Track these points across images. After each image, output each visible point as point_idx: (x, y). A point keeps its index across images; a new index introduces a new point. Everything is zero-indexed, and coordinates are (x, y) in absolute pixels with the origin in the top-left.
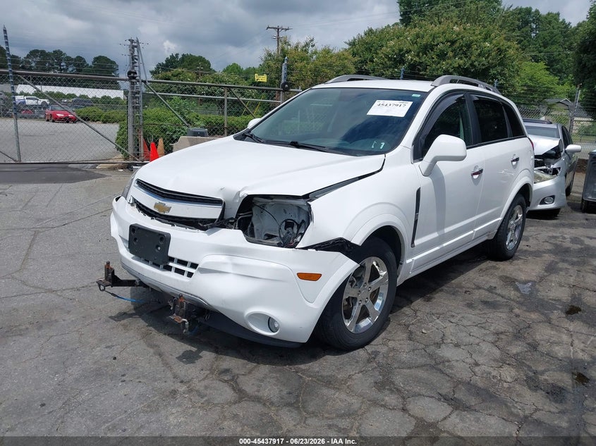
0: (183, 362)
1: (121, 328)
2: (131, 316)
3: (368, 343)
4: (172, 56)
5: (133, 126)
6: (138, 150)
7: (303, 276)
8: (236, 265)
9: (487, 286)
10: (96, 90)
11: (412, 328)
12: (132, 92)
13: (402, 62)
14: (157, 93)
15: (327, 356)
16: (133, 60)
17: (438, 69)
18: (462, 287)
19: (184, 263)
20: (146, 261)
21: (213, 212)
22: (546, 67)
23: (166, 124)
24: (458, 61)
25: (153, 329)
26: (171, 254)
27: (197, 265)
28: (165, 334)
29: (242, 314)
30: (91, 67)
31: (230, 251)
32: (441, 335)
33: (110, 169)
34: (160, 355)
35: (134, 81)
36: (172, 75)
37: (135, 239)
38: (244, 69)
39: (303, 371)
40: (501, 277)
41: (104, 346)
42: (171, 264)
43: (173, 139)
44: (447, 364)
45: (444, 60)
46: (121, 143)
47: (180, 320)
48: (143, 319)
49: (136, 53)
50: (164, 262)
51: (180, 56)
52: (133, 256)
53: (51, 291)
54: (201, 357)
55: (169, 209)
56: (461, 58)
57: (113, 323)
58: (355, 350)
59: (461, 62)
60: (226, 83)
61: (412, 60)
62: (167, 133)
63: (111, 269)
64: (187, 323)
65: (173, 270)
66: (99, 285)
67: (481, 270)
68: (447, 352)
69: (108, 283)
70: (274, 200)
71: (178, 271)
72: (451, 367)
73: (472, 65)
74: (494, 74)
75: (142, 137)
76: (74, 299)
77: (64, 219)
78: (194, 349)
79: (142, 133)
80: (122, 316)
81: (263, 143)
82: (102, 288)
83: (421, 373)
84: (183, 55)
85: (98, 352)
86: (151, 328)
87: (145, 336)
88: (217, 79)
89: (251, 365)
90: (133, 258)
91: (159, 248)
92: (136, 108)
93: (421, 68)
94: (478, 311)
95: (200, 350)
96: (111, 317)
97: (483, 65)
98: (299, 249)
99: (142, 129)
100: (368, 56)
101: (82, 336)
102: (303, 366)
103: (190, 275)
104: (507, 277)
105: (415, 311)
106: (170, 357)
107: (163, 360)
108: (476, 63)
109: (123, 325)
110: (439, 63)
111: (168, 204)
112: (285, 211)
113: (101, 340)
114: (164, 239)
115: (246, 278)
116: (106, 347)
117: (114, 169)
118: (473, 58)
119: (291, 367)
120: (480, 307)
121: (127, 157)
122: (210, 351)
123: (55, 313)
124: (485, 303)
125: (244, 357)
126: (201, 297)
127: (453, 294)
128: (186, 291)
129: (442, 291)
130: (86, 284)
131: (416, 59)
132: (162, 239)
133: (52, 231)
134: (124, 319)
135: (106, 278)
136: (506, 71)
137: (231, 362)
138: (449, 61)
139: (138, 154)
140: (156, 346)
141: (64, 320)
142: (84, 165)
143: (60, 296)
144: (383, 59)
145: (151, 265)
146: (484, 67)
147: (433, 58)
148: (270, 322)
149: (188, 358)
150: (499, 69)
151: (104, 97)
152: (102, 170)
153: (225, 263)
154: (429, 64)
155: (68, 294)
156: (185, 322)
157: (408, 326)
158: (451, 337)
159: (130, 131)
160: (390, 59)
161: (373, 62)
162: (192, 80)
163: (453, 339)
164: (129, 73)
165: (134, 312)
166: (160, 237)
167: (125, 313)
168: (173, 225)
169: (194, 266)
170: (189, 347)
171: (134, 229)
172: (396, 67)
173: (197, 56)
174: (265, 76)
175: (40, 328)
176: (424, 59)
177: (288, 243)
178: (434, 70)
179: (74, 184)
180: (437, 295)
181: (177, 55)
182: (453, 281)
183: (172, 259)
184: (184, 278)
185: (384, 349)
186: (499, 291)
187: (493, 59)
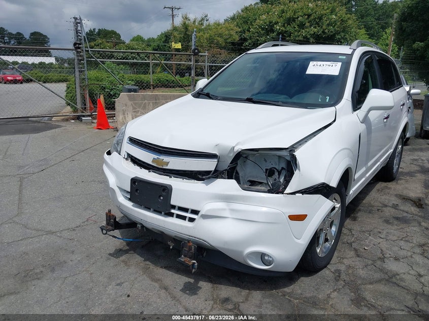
0: (187, 294)
1: (122, 265)
2: (126, 252)
3: (328, 263)
4: (90, 31)
5: (80, 86)
6: (85, 105)
7: (293, 218)
8: (232, 210)
9: (390, 204)
10: (34, 58)
11: (354, 245)
12: (78, 59)
13: (272, 31)
14: (98, 60)
15: (302, 278)
16: (77, 33)
17: (299, 36)
18: (373, 206)
19: (186, 210)
20: (148, 208)
21: (209, 165)
22: (366, 32)
23: (105, 83)
24: (313, 30)
25: (150, 263)
26: (173, 202)
27: (199, 212)
28: (162, 267)
29: (241, 253)
30: (28, 40)
31: (227, 199)
32: (380, 251)
33: (63, 120)
34: (166, 289)
35: (79, 50)
36: (95, 45)
37: (137, 190)
38: (146, 39)
39: (290, 294)
40: (396, 195)
41: (114, 283)
42: (173, 211)
43: (111, 95)
44: (398, 277)
45: (303, 29)
46: (71, 100)
47: (189, 262)
48: (138, 254)
49: (79, 28)
50: (166, 209)
51: (97, 31)
52: (132, 204)
53: (51, 233)
54: (200, 288)
55: (167, 164)
56: (315, 27)
57: (113, 260)
58: (321, 270)
59: (315, 30)
60: (136, 49)
61: (279, 29)
62: (106, 90)
63: (113, 216)
64: (196, 264)
65: (175, 216)
66: (102, 230)
67: (378, 190)
68: (392, 266)
69: (110, 227)
70: (259, 152)
71: (179, 216)
72: (402, 280)
73: (323, 32)
74: (339, 38)
75: (88, 94)
76: (73, 239)
77: (41, 165)
78: (192, 281)
79: (87, 91)
80: (118, 253)
81: (220, 100)
82: (104, 232)
83: (382, 288)
84: (99, 30)
85: (111, 290)
86: (148, 262)
87: (146, 270)
88: (128, 47)
89: (245, 292)
90: (133, 206)
91: (162, 198)
92: (82, 72)
93: (286, 35)
94: (396, 227)
95: (197, 282)
96: (110, 254)
97: (332, 32)
98: (287, 194)
99: (87, 88)
100: (246, 27)
101: (93, 275)
102: (287, 290)
103: (192, 220)
104: (400, 196)
105: (350, 230)
106: (175, 290)
107: (170, 294)
108: (326, 31)
109: (123, 261)
110: (299, 31)
111: (166, 159)
112: (265, 161)
113: (110, 278)
114: (166, 190)
115: (245, 222)
116: (117, 285)
117: (67, 120)
118: (324, 27)
119: (277, 291)
120: (396, 222)
121: (75, 110)
122: (205, 281)
123: (61, 254)
124: (397, 219)
125: (236, 286)
126: (205, 239)
127: (370, 212)
128: (189, 234)
129: (360, 210)
130: (78, 224)
131: (283, 28)
132: (164, 190)
133: (34, 176)
134: (122, 256)
135: (108, 224)
136: (347, 36)
137: (226, 291)
138: (307, 30)
139: (85, 108)
140: (159, 280)
141: (71, 260)
142: (41, 118)
143: (61, 237)
144: (258, 29)
145: (152, 212)
146: (332, 34)
147: (295, 28)
148: (262, 257)
149: (190, 289)
150: (343, 34)
151: (41, 63)
152: (58, 121)
153: (224, 210)
154: (292, 32)
155: (66, 234)
156: (194, 263)
157: (351, 244)
158: (388, 251)
159: (78, 90)
160: (263, 29)
161: (249, 31)
162: (110, 48)
163: (390, 253)
164: (75, 44)
165: (128, 248)
166: (163, 188)
167: (121, 250)
168: (171, 177)
169: (195, 212)
170: (187, 278)
171: (134, 181)
172: (268, 35)
173: (110, 30)
174: (180, 44)
175: (53, 270)
176: (289, 28)
177: (277, 189)
178: (296, 37)
179: (38, 134)
180: (359, 214)
181: (94, 29)
182: (364, 202)
183: (174, 207)
184: (186, 223)
185: (342, 268)
186: (402, 208)
187: (338, 28)
